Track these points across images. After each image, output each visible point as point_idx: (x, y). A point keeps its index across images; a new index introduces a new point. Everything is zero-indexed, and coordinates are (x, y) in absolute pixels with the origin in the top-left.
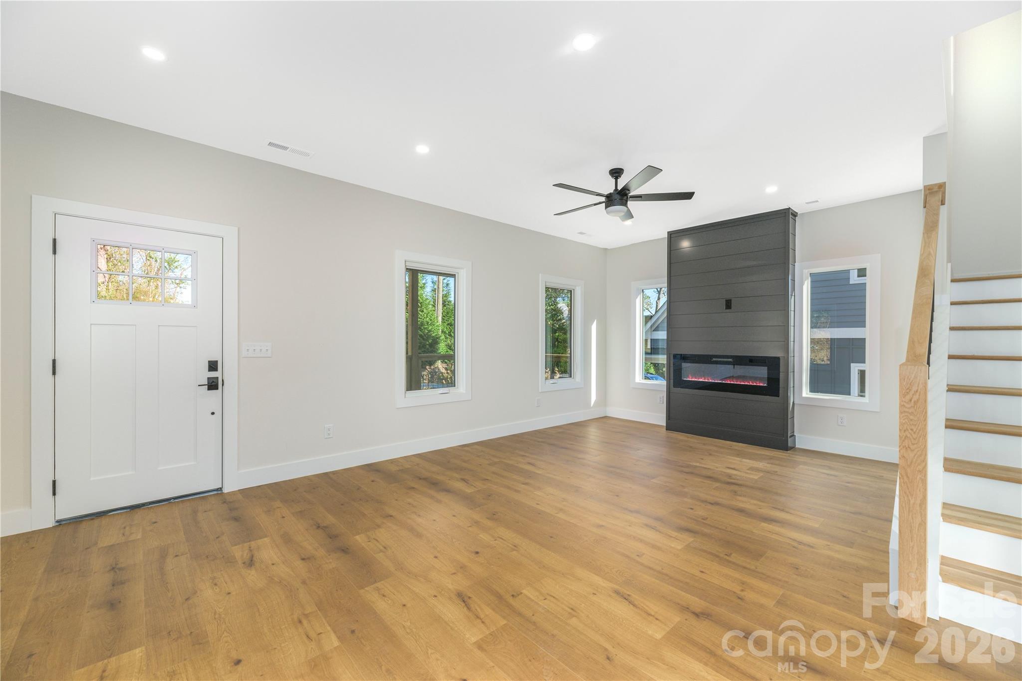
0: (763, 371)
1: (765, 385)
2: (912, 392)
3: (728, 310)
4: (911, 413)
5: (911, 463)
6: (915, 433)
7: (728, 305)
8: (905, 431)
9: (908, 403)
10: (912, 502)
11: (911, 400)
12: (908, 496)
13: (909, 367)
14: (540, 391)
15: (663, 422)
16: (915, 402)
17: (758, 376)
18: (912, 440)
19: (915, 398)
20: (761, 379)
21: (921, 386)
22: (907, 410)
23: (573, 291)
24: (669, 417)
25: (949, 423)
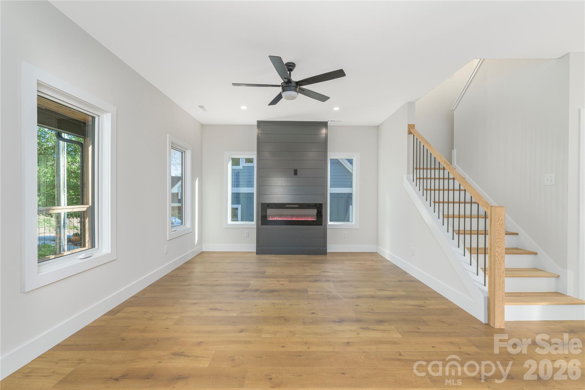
0: (314, 212)
1: (315, 220)
2: (500, 220)
3: (295, 176)
4: (500, 230)
5: (500, 253)
6: (501, 239)
7: (296, 172)
8: (498, 239)
9: (499, 225)
10: (500, 272)
11: (500, 224)
12: (499, 270)
13: (499, 208)
14: (168, 239)
15: (254, 250)
16: (501, 225)
17: (311, 214)
18: (500, 243)
19: (501, 223)
20: (312, 216)
21: (503, 217)
22: (498, 229)
23: (184, 153)
24: (258, 246)
25: (507, 233)
